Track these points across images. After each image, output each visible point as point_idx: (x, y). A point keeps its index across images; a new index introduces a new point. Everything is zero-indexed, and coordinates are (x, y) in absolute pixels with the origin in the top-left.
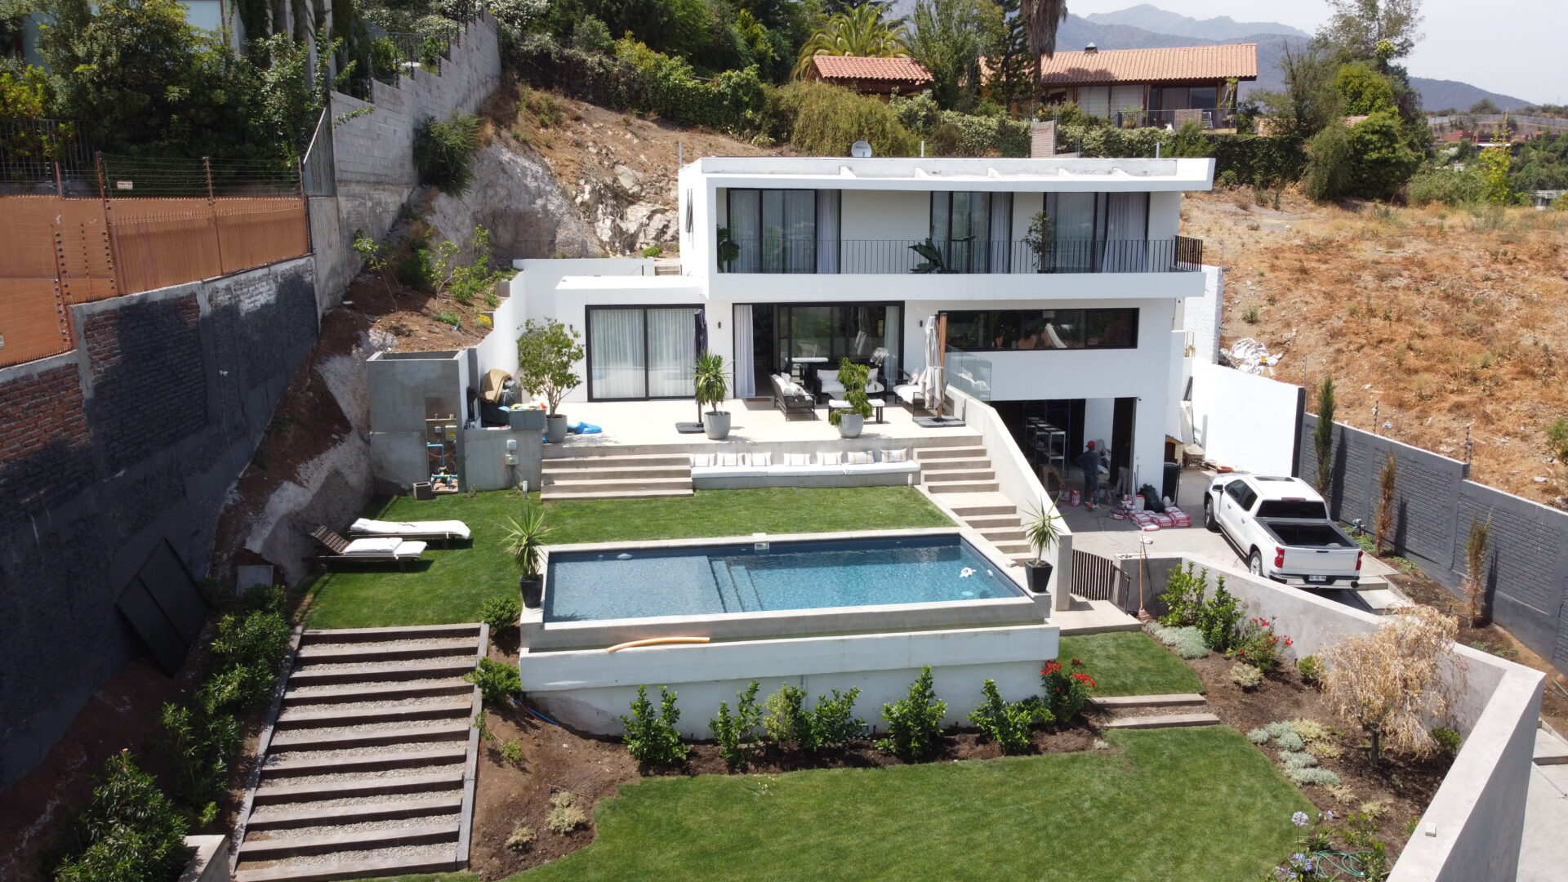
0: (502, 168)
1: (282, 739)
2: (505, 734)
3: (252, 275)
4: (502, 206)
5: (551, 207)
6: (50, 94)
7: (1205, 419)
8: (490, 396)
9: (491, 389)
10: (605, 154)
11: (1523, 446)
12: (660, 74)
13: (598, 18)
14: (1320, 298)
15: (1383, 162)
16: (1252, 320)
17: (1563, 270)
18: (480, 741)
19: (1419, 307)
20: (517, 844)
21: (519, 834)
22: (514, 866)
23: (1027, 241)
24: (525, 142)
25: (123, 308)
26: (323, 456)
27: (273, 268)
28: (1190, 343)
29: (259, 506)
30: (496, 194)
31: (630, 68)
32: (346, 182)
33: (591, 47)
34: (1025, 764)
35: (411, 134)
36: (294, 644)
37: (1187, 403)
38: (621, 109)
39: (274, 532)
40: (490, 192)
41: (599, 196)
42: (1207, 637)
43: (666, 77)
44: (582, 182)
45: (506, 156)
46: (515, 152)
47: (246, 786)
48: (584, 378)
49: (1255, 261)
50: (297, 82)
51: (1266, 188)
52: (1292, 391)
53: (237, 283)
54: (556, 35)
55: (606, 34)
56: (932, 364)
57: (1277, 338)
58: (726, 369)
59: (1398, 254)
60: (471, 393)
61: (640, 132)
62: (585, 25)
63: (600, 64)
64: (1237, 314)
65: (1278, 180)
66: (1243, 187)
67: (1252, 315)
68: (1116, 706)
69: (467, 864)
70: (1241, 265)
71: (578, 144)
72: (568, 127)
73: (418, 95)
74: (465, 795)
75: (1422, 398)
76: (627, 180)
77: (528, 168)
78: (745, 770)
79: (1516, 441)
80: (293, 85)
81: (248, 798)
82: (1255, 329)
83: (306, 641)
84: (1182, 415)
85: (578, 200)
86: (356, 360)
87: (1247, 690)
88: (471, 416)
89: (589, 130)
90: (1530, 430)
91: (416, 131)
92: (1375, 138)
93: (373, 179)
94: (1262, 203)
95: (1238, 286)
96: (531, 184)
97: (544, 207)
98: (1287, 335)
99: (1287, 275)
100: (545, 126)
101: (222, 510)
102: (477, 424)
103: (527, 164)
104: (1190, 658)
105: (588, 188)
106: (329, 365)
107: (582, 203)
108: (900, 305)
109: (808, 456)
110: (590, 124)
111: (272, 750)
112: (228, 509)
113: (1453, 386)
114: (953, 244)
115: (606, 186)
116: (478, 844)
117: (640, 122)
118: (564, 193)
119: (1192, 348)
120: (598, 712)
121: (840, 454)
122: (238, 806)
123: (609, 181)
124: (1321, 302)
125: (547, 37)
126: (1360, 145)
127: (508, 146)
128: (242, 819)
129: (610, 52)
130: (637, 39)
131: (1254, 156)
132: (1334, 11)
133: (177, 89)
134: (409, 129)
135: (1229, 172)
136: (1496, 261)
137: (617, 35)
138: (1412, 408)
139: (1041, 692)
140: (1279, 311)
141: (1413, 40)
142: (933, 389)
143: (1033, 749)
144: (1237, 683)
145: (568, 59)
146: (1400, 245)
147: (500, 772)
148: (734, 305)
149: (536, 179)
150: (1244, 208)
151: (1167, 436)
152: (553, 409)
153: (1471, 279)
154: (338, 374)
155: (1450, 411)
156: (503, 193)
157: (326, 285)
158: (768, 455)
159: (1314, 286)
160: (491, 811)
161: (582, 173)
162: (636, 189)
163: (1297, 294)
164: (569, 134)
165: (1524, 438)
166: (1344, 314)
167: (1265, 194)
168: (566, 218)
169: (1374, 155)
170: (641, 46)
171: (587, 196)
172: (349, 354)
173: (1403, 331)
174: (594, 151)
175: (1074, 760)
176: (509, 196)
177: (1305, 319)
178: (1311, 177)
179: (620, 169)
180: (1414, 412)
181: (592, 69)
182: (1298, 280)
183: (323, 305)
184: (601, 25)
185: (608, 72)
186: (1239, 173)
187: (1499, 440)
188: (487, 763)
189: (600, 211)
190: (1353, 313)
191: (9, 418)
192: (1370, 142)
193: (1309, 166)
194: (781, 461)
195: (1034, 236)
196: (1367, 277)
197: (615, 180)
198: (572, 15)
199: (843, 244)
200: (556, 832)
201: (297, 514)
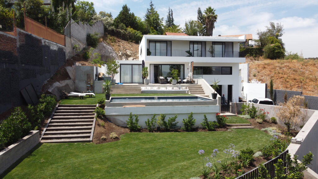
0: (104, 47)
1: (53, 121)
2: (101, 122)
3: (53, 43)
4: (103, 54)
5: (113, 55)
6: (15, 15)
7: (247, 94)
8: (100, 76)
9: (100, 75)
10: (124, 48)
11: (313, 93)
12: (135, 34)
13: (123, 24)
14: (268, 71)
15: (279, 52)
16: (255, 76)
17: (317, 67)
18: (96, 122)
19: (289, 72)
20: (103, 138)
21: (104, 137)
22: (102, 142)
23: (209, 51)
24: (109, 43)
25: (27, 34)
26: (65, 81)
27: (57, 44)
28: (242, 80)
29: (51, 85)
30: (102, 52)
31: (130, 33)
32: (73, 37)
33: (122, 29)
34: (213, 132)
35: (86, 35)
36: (57, 106)
37: (243, 92)
38: (127, 41)
39: (54, 89)
40: (101, 51)
41: (123, 55)
42: (250, 116)
43: (137, 35)
44: (120, 52)
45: (105, 45)
46: (106, 45)
47: (44, 127)
48: (119, 71)
49: (255, 66)
50: (64, 15)
51: (256, 57)
52: (264, 85)
53: (50, 42)
54: (115, 27)
55: (125, 27)
56: (191, 72)
57: (260, 79)
58: (148, 70)
59: (283, 65)
60: (96, 75)
61: (131, 44)
62: (121, 25)
63: (124, 32)
64: (252, 75)
65: (258, 56)
66: (251, 57)
67: (255, 75)
68: (232, 125)
69: (92, 141)
70: (252, 67)
71: (119, 46)
72: (117, 43)
73: (88, 29)
74: (92, 131)
75: (291, 86)
76: (129, 53)
77: (109, 48)
78: (153, 132)
79: (311, 92)
80: (64, 16)
81: (45, 129)
82: (255, 77)
83: (59, 106)
84: (242, 94)
85: (119, 55)
86: (73, 68)
87: (260, 123)
88: (96, 79)
89: (121, 43)
90: (314, 90)
91: (87, 35)
92: (277, 48)
93: (78, 39)
94: (255, 60)
95: (251, 70)
96: (110, 51)
97: (112, 55)
98: (262, 78)
99: (261, 68)
100: (112, 42)
101: (43, 84)
102: (97, 80)
103: (109, 47)
104: (247, 119)
105: (121, 53)
106: (67, 67)
107: (120, 55)
108: (184, 65)
109: (165, 88)
110: (121, 42)
111: (50, 122)
112: (45, 84)
113: (297, 83)
114: (194, 51)
115: (124, 53)
116: (94, 138)
117: (131, 43)
118: (116, 53)
119: (243, 81)
120: (121, 121)
121: (172, 88)
122: (43, 130)
123: (125, 52)
124: (268, 72)
125: (113, 27)
126: (274, 49)
127: (105, 43)
128: (43, 132)
129: (126, 30)
130: (131, 27)
131: (253, 51)
132: (267, 28)
133: (41, 15)
134: (86, 34)
135: (248, 54)
136: (303, 66)
137: (127, 27)
138: (289, 88)
139: (216, 121)
140: (260, 74)
141: (283, 33)
142: (191, 77)
143: (214, 130)
144: (258, 122)
145: (117, 31)
146: (283, 64)
147: (100, 128)
148: (150, 64)
149: (111, 50)
150: (252, 60)
151: (239, 97)
152: (113, 78)
153: (298, 68)
154: (70, 70)
155: (297, 87)
156: (104, 52)
157: (68, 54)
158: (157, 87)
159: (267, 69)
160: (97, 133)
161: (120, 50)
162: (130, 54)
163: (264, 71)
164: (117, 44)
165: (313, 91)
166: (274, 74)
167: (256, 58)
168: (116, 57)
169: (277, 51)
170: (132, 29)
171: (120, 54)
172: (72, 66)
173: (285, 76)
174: (122, 47)
175: (224, 132)
176: (105, 52)
177: (266, 75)
178: (264, 55)
179: (127, 51)
180: (290, 88)
181: (122, 33)
182: (264, 69)
183: (67, 58)
184: (124, 25)
185: (125, 34)
186: (250, 55)
187: (308, 92)
188: (97, 126)
189: (123, 57)
190: (275, 73)
191: (1, 41)
192: (276, 48)
193: (264, 53)
194: (160, 89)
195: (210, 50)
196: (278, 68)
197: (126, 52)
198: (118, 24)
199: (172, 51)
200: (111, 138)
201: (59, 88)
